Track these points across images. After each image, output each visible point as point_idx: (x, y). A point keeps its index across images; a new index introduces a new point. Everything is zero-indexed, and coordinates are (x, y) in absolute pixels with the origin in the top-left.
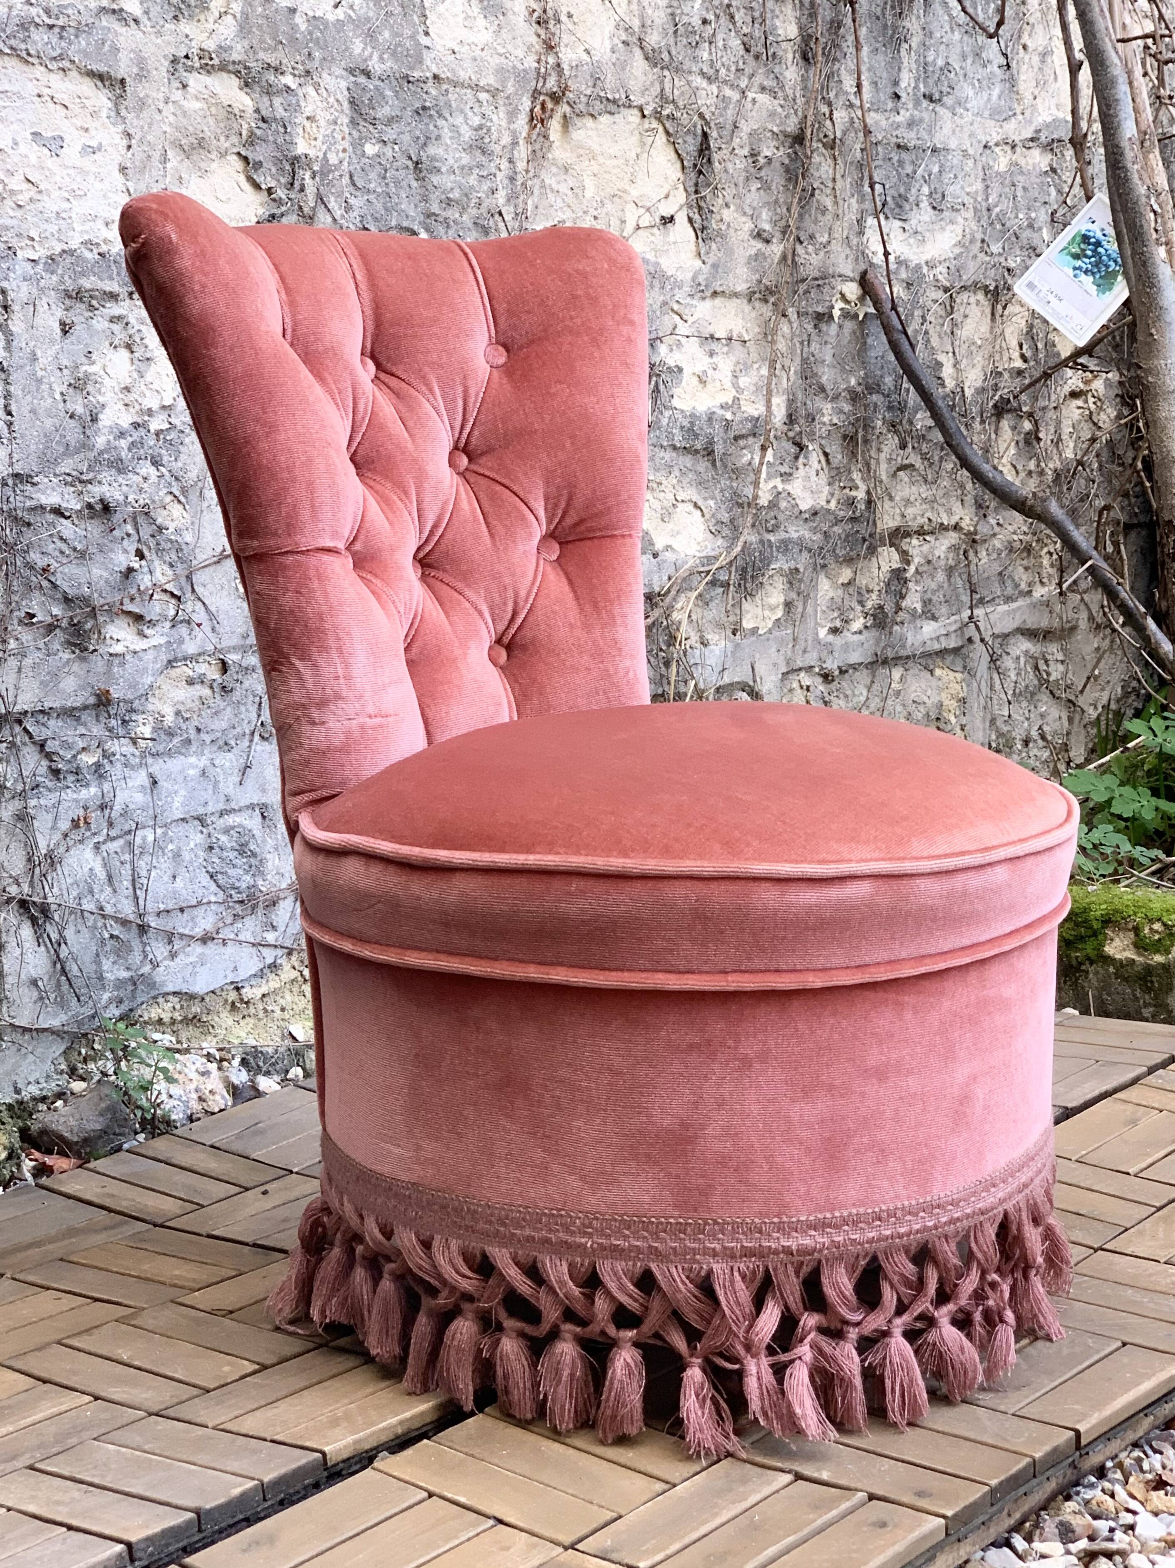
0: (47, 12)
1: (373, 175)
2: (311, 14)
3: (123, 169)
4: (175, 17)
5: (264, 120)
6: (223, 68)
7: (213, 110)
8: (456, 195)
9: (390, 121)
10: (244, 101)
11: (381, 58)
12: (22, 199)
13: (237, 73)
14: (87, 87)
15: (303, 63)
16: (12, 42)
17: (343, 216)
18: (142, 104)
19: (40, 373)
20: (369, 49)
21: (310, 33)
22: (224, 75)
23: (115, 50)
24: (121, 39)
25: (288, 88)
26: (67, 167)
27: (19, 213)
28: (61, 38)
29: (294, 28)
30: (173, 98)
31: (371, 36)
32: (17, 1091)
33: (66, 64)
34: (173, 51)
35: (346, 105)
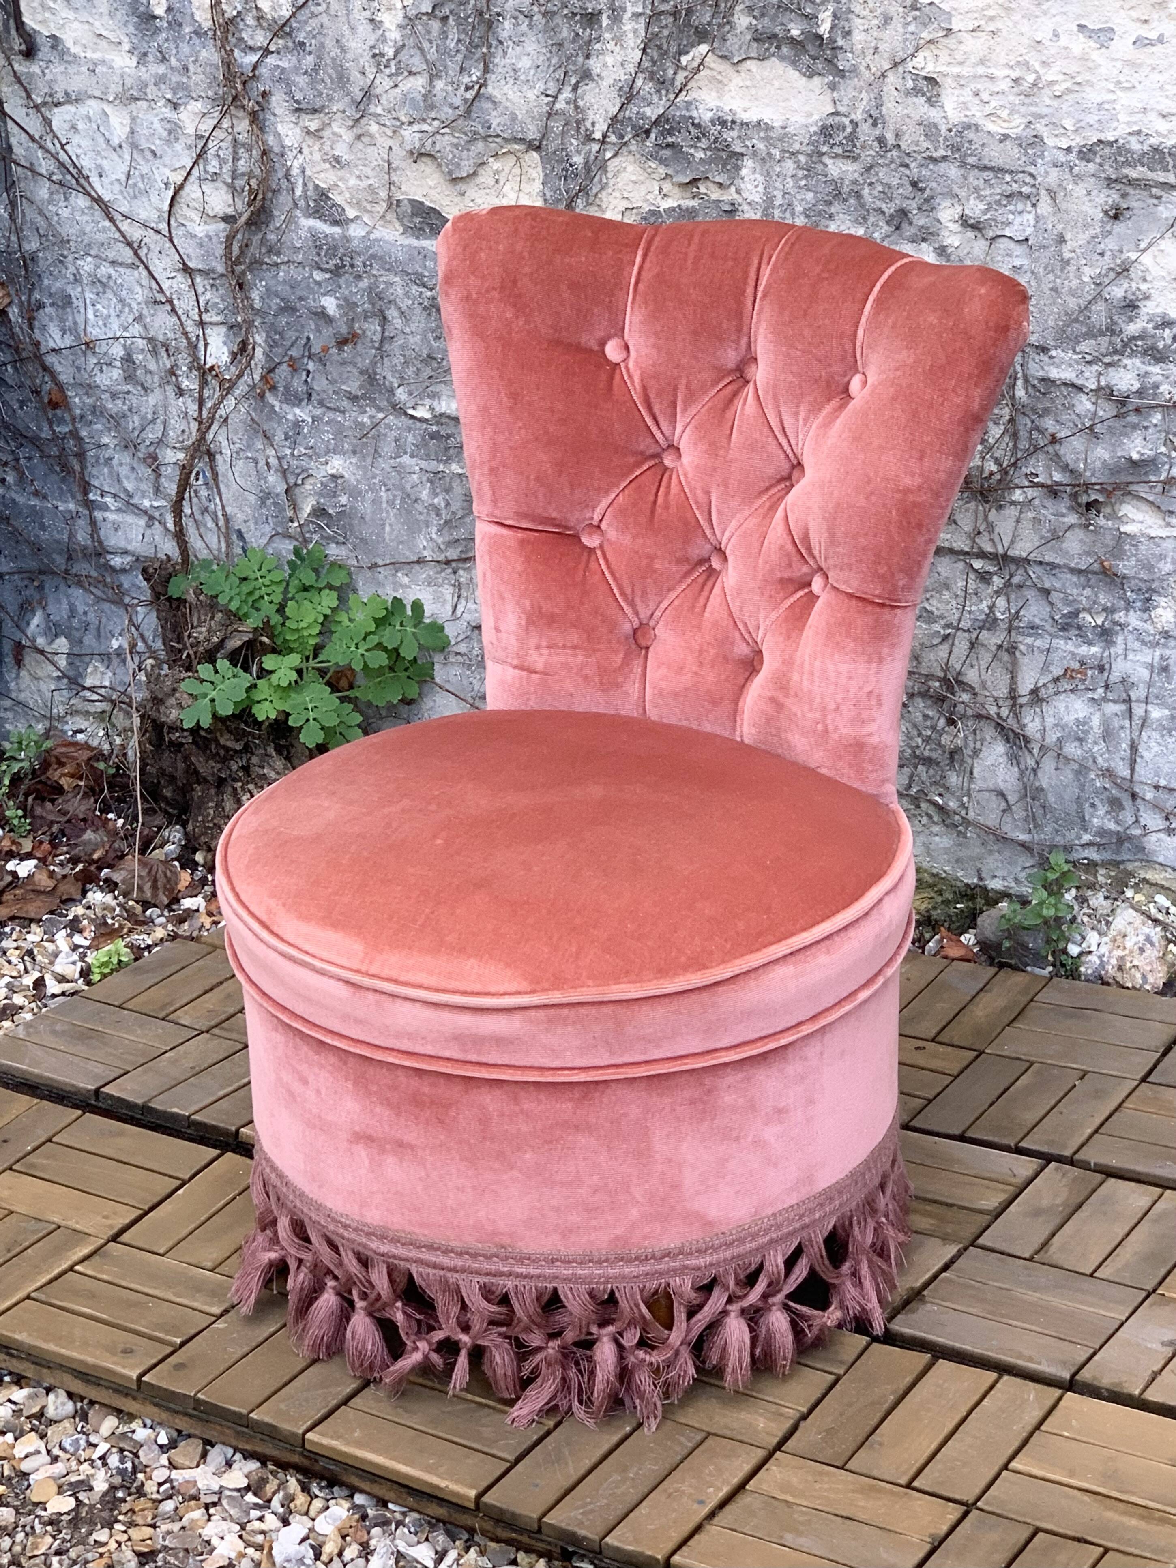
19: (1067, 255)
26: (1113, 60)
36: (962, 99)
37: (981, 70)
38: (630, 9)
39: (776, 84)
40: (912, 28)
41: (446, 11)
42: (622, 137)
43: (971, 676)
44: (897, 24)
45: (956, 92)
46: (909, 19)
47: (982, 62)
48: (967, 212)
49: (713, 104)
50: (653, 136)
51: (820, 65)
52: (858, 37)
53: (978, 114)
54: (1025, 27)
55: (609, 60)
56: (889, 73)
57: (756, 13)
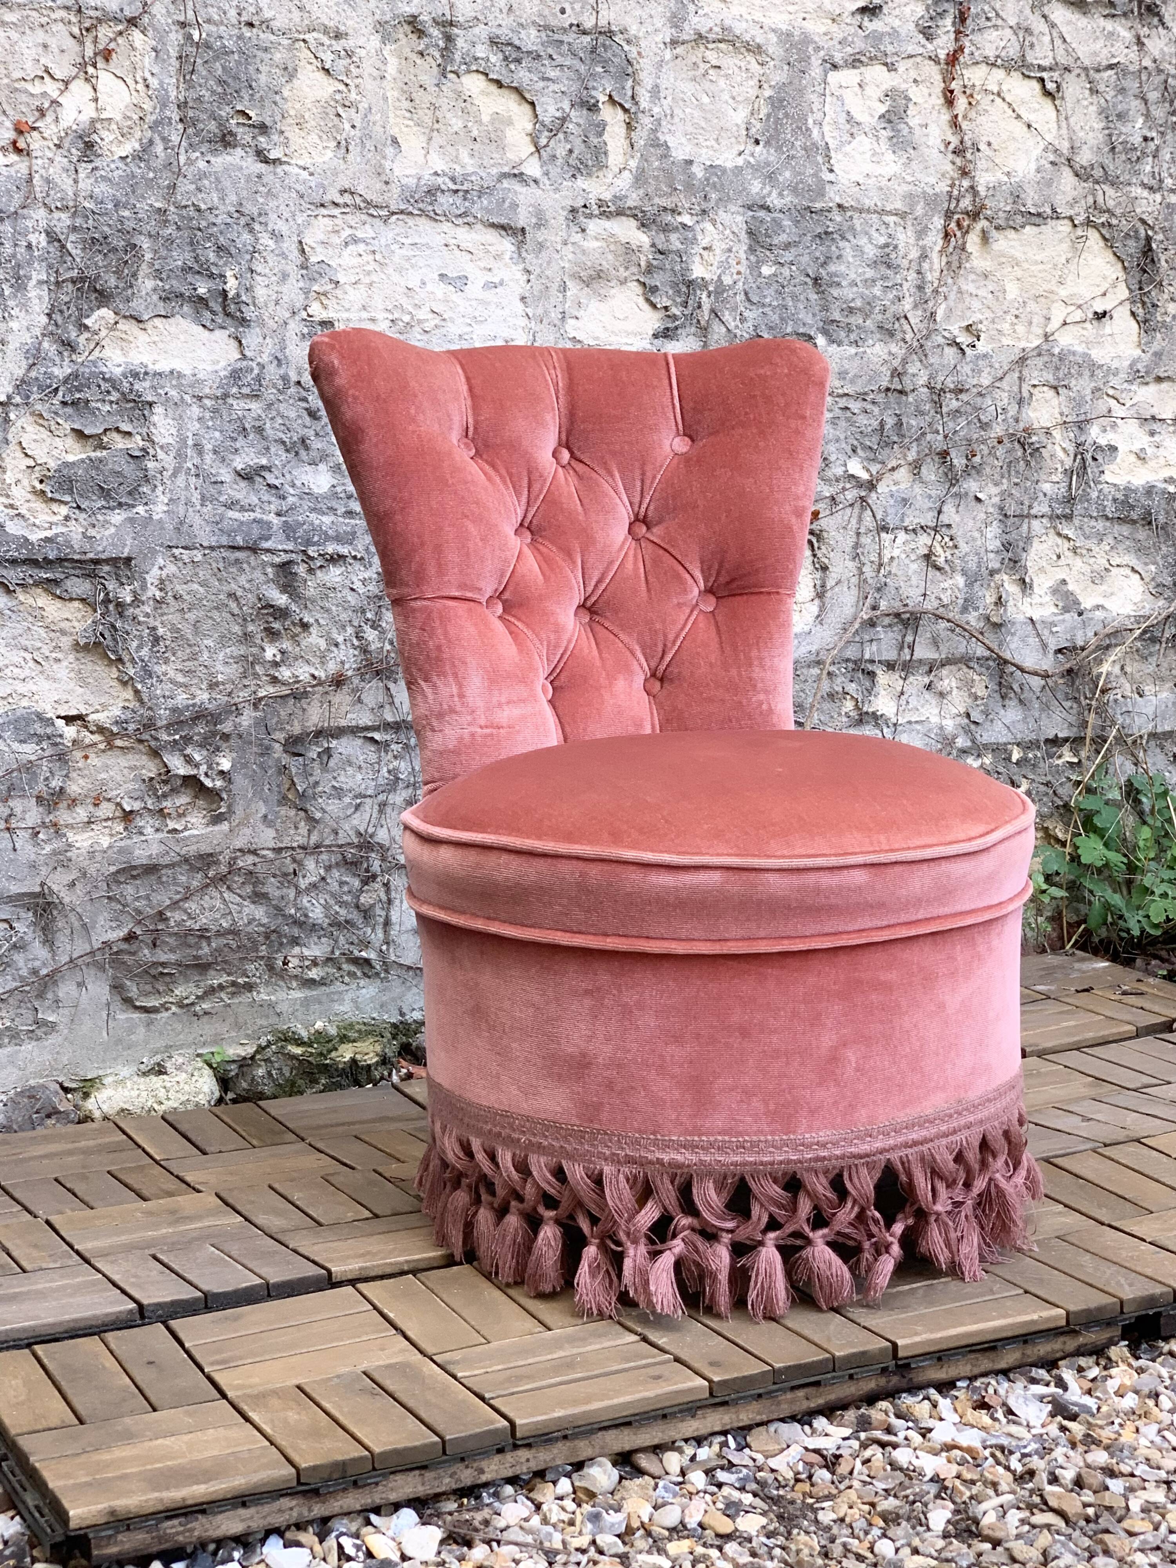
0: (453, 179)
1: (771, 291)
2: (708, 163)
3: (523, 299)
4: (574, 176)
5: (661, 253)
6: (620, 213)
7: (612, 247)
8: (858, 303)
9: (787, 246)
10: (642, 239)
11: (780, 195)
12: (428, 326)
13: (635, 216)
14: (492, 236)
15: (699, 204)
16: (421, 205)
17: (737, 327)
18: (541, 246)
20: (768, 188)
21: (707, 179)
22: (624, 218)
23: (514, 206)
24: (521, 197)
25: (684, 226)
26: (469, 300)
27: (425, 337)
28: (465, 199)
29: (691, 176)
30: (572, 240)
31: (771, 177)
32: (402, 1014)
33: (470, 219)
34: (570, 203)
35: (743, 236)
37: (364, 315)
38: (35, 277)
39: (182, 337)
40: (301, 284)
42: (28, 397)
43: (382, 836)
44: (292, 280)
47: (364, 308)
49: (120, 360)
50: (60, 393)
51: (221, 320)
52: (261, 293)
54: (396, 277)
56: (290, 321)
57: (164, 276)
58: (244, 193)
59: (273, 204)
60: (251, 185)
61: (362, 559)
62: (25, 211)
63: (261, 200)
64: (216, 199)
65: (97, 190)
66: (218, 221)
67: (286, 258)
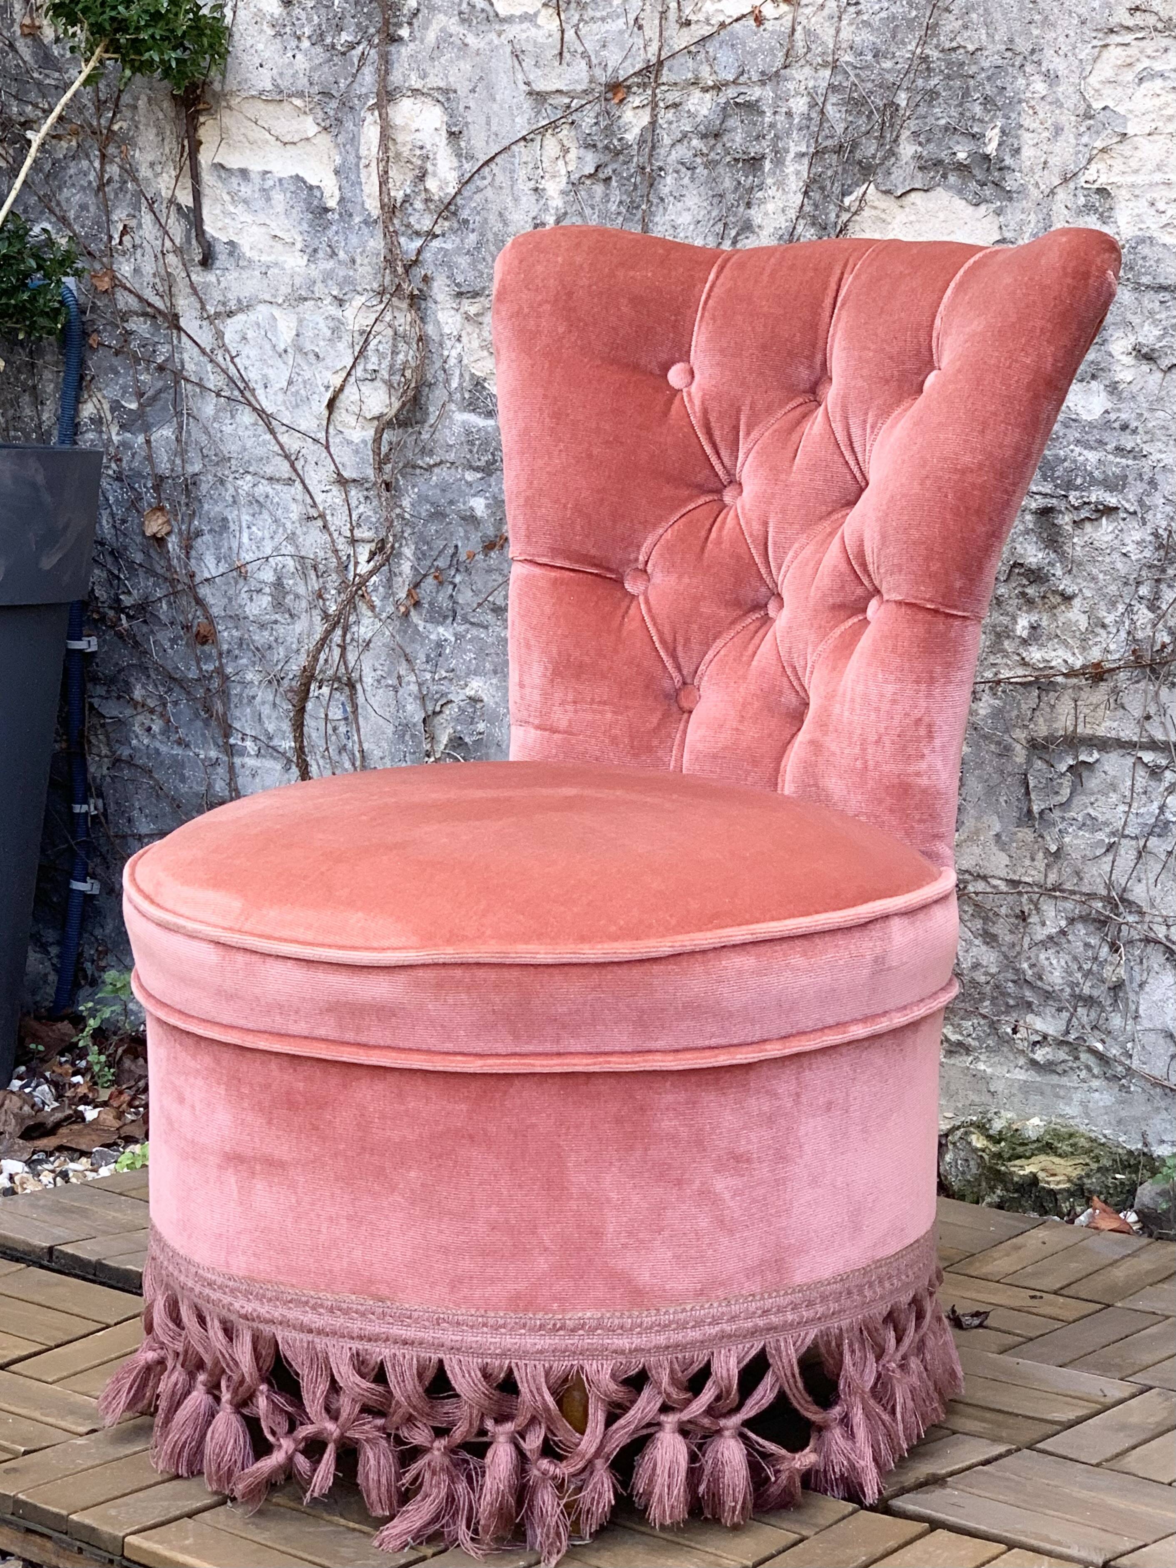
36: (1136, 211)
37: (1158, 177)
38: (793, 149)
39: (942, 215)
40: (1085, 139)
41: (608, 171)
43: (1138, 893)
44: (1069, 135)
45: (1130, 204)
46: (1083, 129)
47: (1159, 168)
48: (1140, 339)
51: (988, 191)
52: (1027, 152)
53: (1154, 227)
55: (770, 207)
56: (1059, 190)
57: (922, 139)
58: (1017, 26)
59: (1050, 35)
60: (1025, 13)
61: (1135, 513)
62: (788, 70)
63: (1036, 32)
64: (984, 37)
65: (858, 39)
66: (986, 64)
67: (1061, 106)
